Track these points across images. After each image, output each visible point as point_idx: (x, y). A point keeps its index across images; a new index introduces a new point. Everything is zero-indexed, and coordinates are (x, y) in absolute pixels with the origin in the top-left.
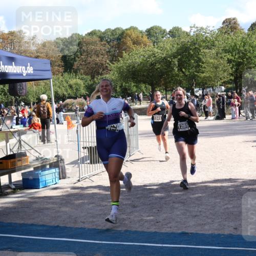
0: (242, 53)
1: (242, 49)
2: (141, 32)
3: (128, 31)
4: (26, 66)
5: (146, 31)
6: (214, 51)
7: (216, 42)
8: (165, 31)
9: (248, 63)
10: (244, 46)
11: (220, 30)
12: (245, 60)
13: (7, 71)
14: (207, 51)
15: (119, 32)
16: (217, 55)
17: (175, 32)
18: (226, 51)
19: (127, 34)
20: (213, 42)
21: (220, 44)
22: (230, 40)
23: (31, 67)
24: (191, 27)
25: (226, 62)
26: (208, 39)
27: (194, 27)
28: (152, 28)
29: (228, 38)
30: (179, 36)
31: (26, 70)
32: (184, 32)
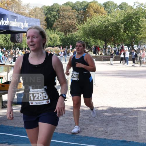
2: (100, 5)
3: (92, 4)
4: (24, 23)
5: (103, 4)
8: (116, 5)
13: (11, 25)
17: (123, 6)
19: (90, 6)
23: (27, 23)
24: (134, 3)
27: (137, 2)
28: (107, 3)
30: (126, 9)
31: (24, 25)
32: (129, 6)
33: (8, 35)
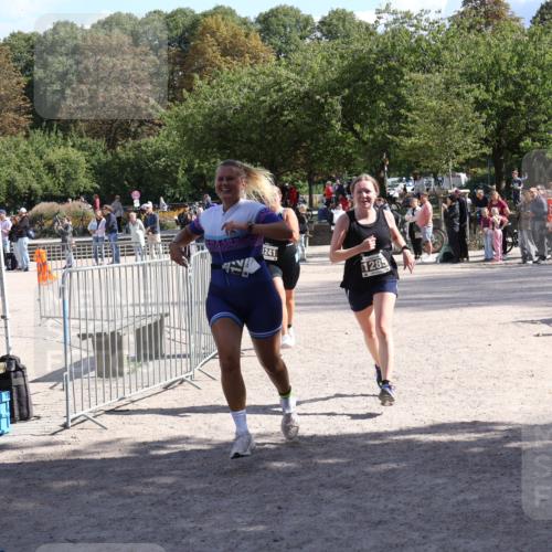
0: (515, 84)
1: (514, 72)
2: (244, 22)
3: (210, 21)
5: (258, 20)
6: (438, 78)
7: (446, 53)
8: (308, 20)
9: (531, 109)
10: (519, 64)
11: (457, 20)
12: (522, 103)
14: (419, 76)
15: (183, 22)
16: (447, 89)
17: (336, 26)
18: (472, 78)
19: (205, 28)
20: (438, 52)
21: (457, 59)
22: (482, 48)
24: (379, 12)
25: (470, 108)
26: (424, 44)
27: (387, 10)
28: (274, 13)
29: (477, 43)
30: (348, 36)
32: (361, 23)
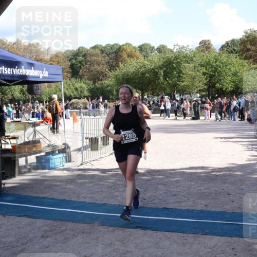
0: (214, 68)
1: (214, 64)
2: (135, 48)
3: (124, 47)
4: (43, 71)
5: (138, 47)
6: (192, 65)
8: (153, 47)
9: (219, 75)
10: (216, 62)
11: (198, 49)
12: (216, 73)
13: (27, 74)
14: (187, 65)
16: (194, 68)
17: (161, 49)
18: (202, 66)
19: (123, 49)
20: (192, 58)
21: (198, 60)
22: (205, 57)
23: (47, 72)
24: (174, 45)
25: (201, 74)
26: (188, 55)
27: (177, 45)
28: (143, 45)
29: (204, 56)
30: (165, 52)
31: (43, 73)
32: (169, 49)
33: (25, 86)
